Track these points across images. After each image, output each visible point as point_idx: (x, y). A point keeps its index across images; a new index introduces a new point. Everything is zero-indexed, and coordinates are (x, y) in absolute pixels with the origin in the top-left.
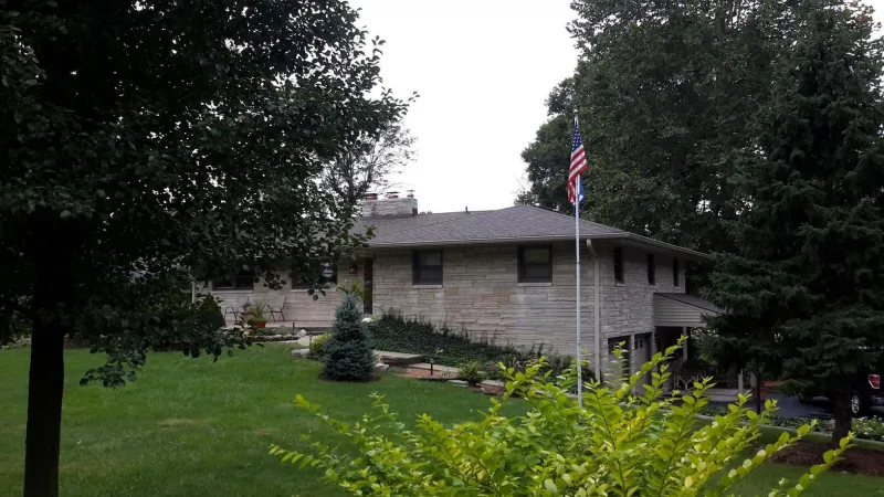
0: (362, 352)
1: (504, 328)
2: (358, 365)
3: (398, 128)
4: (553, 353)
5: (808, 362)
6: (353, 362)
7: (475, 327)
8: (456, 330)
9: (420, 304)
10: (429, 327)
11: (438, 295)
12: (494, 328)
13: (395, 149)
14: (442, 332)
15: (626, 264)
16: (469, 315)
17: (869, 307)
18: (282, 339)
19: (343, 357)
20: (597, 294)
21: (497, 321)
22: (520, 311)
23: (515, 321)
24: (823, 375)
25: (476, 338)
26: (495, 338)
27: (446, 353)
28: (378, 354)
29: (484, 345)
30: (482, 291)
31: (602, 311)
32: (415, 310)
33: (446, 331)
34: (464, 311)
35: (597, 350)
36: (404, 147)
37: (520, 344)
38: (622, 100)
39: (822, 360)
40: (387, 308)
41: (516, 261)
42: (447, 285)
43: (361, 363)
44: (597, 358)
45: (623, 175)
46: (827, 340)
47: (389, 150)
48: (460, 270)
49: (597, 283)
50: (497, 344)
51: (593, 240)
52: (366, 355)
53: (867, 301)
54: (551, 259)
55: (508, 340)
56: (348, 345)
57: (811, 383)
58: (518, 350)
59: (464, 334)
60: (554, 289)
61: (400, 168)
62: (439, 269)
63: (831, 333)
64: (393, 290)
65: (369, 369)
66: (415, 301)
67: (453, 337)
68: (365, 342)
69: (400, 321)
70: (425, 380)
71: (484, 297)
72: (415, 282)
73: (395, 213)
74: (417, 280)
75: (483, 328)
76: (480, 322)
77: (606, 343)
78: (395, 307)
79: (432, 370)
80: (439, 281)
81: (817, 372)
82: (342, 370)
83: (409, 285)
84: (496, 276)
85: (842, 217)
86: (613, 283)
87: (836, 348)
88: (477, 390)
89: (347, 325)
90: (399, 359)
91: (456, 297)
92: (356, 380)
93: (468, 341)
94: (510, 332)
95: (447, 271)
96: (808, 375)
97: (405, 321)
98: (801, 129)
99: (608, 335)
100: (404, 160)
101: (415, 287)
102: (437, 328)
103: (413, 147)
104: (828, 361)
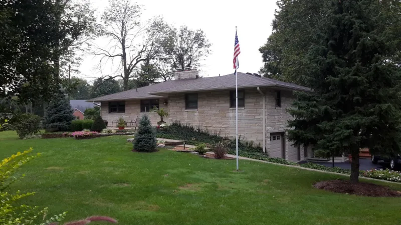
0: (150, 139)
1: (224, 129)
2: (148, 145)
3: (203, 39)
4: (245, 139)
5: (329, 142)
6: (146, 143)
7: (211, 128)
8: (203, 130)
9: (188, 118)
10: (192, 129)
11: (196, 114)
12: (219, 129)
13: (202, 49)
14: (197, 131)
15: (283, 99)
16: (208, 123)
17: (360, 116)
18: (129, 134)
19: (141, 141)
20: (264, 113)
21: (220, 126)
22: (231, 121)
23: (228, 125)
24: (333, 147)
25: (212, 133)
26: (220, 133)
27: (197, 140)
28: (159, 140)
29: (216, 136)
30: (214, 112)
31: (266, 120)
32: (186, 121)
33: (199, 130)
34: (206, 121)
35: (264, 138)
36: (207, 48)
37: (230, 136)
38: (295, 22)
39: (334, 140)
40: (174, 120)
41: (229, 98)
42: (200, 109)
43: (150, 144)
44: (264, 141)
45: (296, 57)
46: (338, 131)
47: (200, 50)
48: (205, 102)
49: (264, 107)
50: (221, 136)
51: (260, 87)
52: (152, 140)
53: (360, 112)
54: (244, 97)
55: (225, 134)
56: (143, 136)
57: (328, 151)
58: (230, 138)
59: (207, 131)
60: (245, 111)
61: (205, 58)
62: (196, 102)
63: (340, 127)
64: (177, 112)
65: (153, 147)
66: (186, 117)
67: (202, 133)
68: (151, 135)
69: (180, 126)
70: (179, 151)
71: (215, 115)
72: (186, 109)
73: (188, 78)
74: (187, 107)
75: (214, 129)
76: (214, 126)
77: (269, 135)
78: (178, 120)
79: (184, 147)
80: (196, 108)
81: (331, 146)
82: (141, 147)
83: (184, 109)
84: (221, 105)
85: (348, 73)
86: (274, 107)
87: (340, 134)
88: (202, 156)
89: (143, 127)
90: (172, 143)
91: (203, 115)
92: (147, 151)
93: (209, 135)
94: (226, 130)
95: (199, 103)
96: (328, 148)
97: (182, 126)
98: (333, 30)
99: (269, 131)
100: (207, 54)
101: (186, 110)
102: (196, 129)
103: (210, 48)
104: (337, 141)
